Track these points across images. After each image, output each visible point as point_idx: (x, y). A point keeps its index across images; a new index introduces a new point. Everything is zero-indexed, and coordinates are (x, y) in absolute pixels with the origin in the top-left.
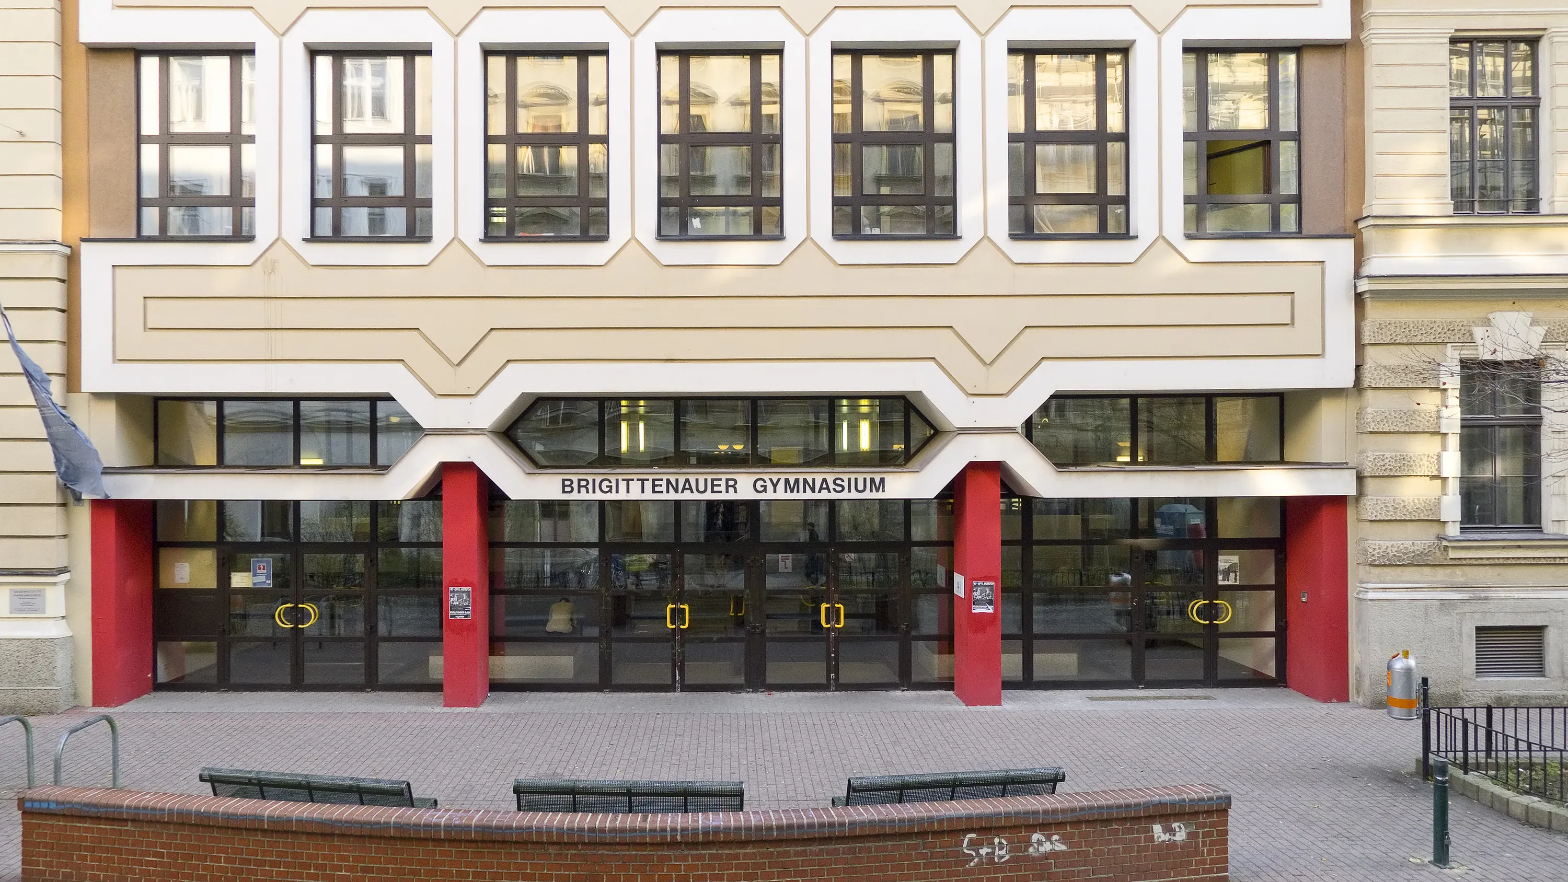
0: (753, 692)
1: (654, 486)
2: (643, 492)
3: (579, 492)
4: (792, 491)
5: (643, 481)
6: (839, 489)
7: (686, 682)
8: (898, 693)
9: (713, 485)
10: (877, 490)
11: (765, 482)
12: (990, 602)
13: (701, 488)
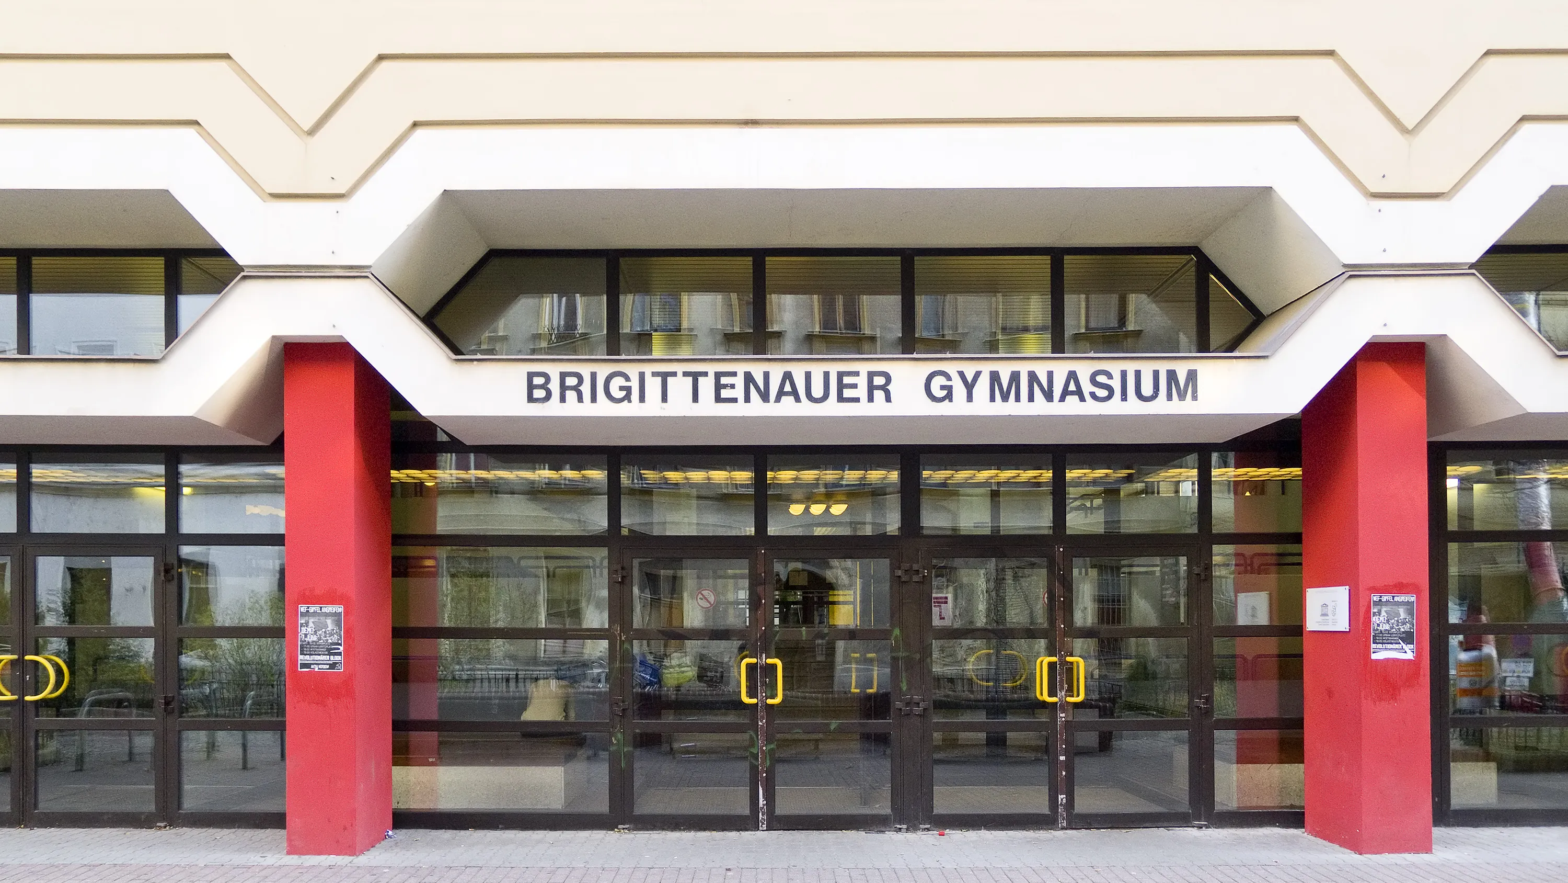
0: (908, 830)
1: (719, 387)
2: (695, 398)
3: (563, 399)
4: (1005, 398)
5: (695, 376)
6: (1102, 393)
7: (778, 812)
8: (1192, 832)
9: (841, 386)
10: (1182, 397)
11: (949, 378)
12: (1407, 638)
13: (817, 392)
